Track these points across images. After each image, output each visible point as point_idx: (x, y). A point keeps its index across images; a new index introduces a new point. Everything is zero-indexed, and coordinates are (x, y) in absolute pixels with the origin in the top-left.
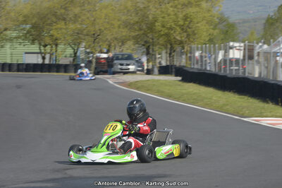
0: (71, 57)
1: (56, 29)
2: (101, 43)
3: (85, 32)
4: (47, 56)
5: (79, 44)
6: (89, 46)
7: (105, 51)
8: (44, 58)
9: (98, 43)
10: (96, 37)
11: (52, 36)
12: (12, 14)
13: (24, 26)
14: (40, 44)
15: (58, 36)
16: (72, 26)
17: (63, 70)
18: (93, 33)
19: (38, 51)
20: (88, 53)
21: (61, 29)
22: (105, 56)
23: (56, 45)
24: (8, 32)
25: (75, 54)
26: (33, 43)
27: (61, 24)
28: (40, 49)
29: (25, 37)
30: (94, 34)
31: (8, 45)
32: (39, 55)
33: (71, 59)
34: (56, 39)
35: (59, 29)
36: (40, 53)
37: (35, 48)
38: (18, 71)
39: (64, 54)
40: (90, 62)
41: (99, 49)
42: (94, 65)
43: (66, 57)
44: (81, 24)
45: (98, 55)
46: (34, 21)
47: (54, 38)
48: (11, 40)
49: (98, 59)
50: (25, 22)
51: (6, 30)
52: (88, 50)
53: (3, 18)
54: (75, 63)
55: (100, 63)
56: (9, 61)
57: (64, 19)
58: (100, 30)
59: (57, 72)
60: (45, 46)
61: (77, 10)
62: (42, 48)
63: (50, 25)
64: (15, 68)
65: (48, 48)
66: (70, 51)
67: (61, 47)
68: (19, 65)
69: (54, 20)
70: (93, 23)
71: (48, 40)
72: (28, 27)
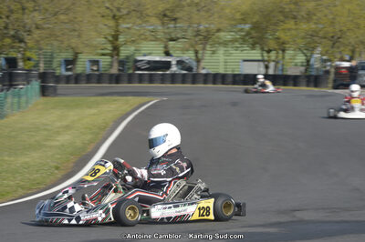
0: (302, 66)
1: (283, 29)
2: (342, 49)
3: (321, 34)
4: (272, 65)
5: (314, 48)
6: (327, 52)
7: (347, 58)
8: (267, 67)
9: (338, 48)
10: (335, 41)
11: (278, 38)
12: (227, 11)
13: (242, 26)
14: (262, 49)
15: (286, 39)
16: (304, 26)
17: (292, 82)
18: (331, 35)
19: (260, 58)
20: (325, 61)
21: (289, 29)
22: (346, 64)
23: (284, 51)
24: (222, 34)
25: (308, 61)
26: (253, 47)
27: (291, 24)
28: (262, 56)
29: (244, 40)
30: (333, 37)
31: (221, 51)
32: (262, 64)
33: (303, 69)
34: (283, 43)
35: (287, 30)
36: (263, 61)
37: (256, 54)
38: (234, 84)
39: (294, 62)
40: (327, 72)
41: (339, 56)
42: (332, 76)
43: (296, 65)
44: (316, 23)
45: (338, 63)
46: (255, 20)
47: (281, 41)
48: (225, 44)
49: (338, 68)
50: (244, 21)
51: (219, 30)
52: (325, 57)
53: (216, 15)
54: (307, 74)
55: (341, 74)
56: (221, 71)
57: (295, 18)
58: (341, 31)
59: (285, 85)
60: (269, 51)
61: (311, 5)
62: (265, 54)
63: (276, 24)
64: (230, 79)
65: (273, 55)
66: (301, 58)
67: (289, 53)
68: (235, 76)
69: (282, 18)
70: (332, 23)
71: (272, 44)
72: (247, 27)
